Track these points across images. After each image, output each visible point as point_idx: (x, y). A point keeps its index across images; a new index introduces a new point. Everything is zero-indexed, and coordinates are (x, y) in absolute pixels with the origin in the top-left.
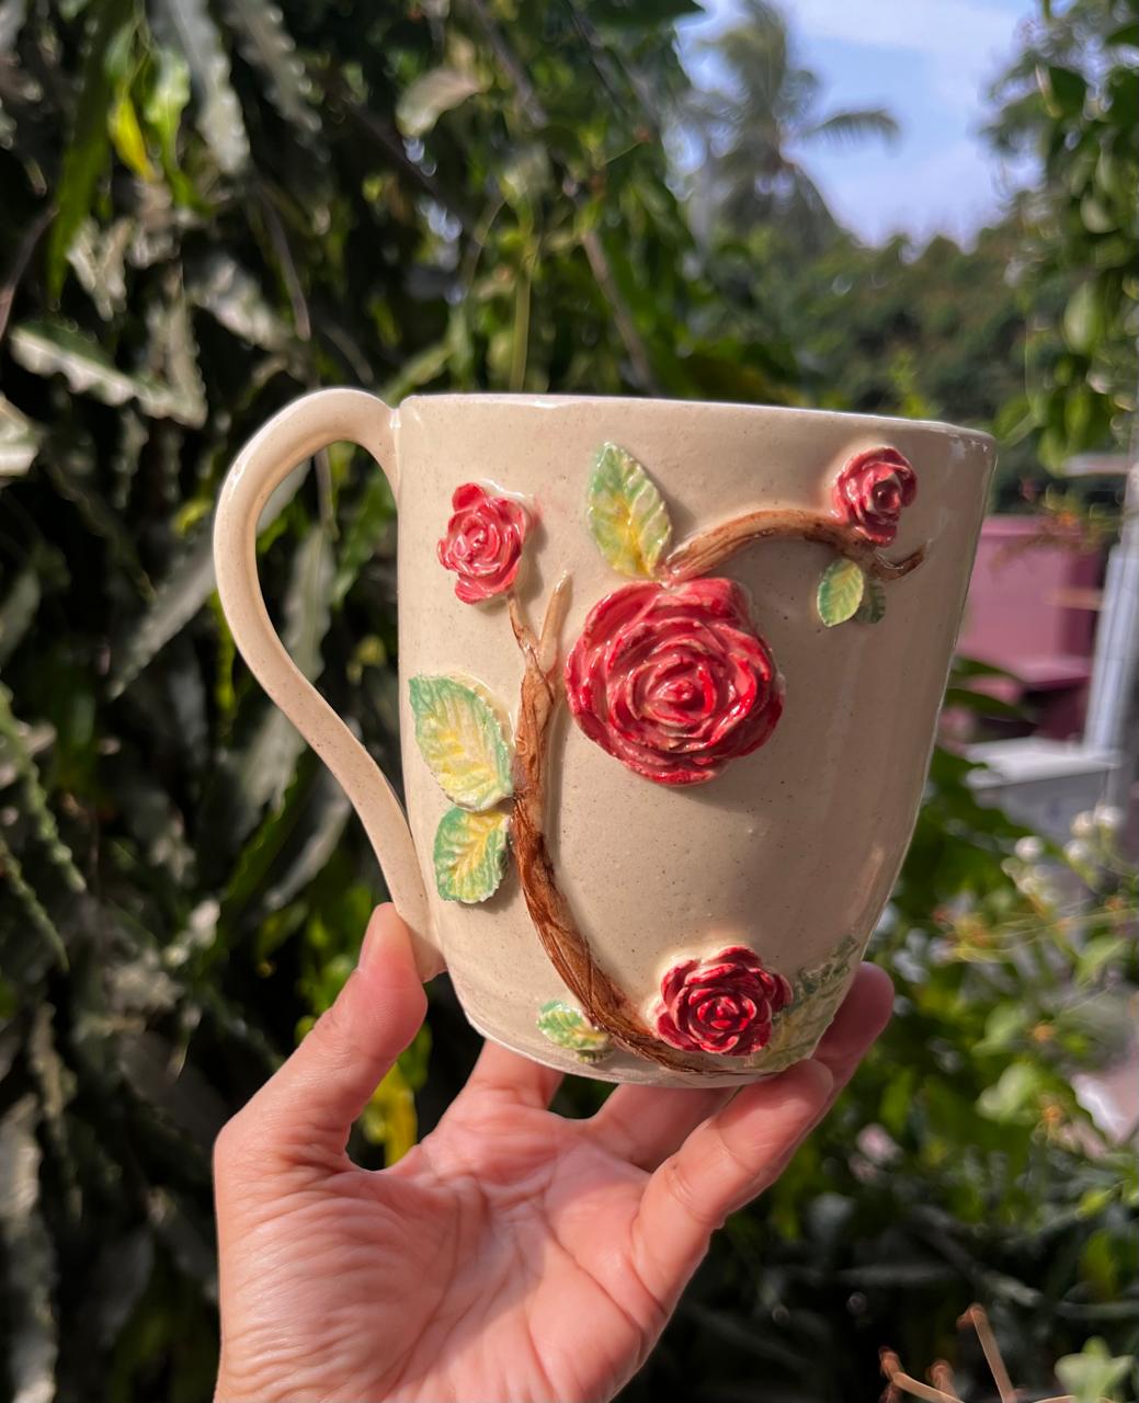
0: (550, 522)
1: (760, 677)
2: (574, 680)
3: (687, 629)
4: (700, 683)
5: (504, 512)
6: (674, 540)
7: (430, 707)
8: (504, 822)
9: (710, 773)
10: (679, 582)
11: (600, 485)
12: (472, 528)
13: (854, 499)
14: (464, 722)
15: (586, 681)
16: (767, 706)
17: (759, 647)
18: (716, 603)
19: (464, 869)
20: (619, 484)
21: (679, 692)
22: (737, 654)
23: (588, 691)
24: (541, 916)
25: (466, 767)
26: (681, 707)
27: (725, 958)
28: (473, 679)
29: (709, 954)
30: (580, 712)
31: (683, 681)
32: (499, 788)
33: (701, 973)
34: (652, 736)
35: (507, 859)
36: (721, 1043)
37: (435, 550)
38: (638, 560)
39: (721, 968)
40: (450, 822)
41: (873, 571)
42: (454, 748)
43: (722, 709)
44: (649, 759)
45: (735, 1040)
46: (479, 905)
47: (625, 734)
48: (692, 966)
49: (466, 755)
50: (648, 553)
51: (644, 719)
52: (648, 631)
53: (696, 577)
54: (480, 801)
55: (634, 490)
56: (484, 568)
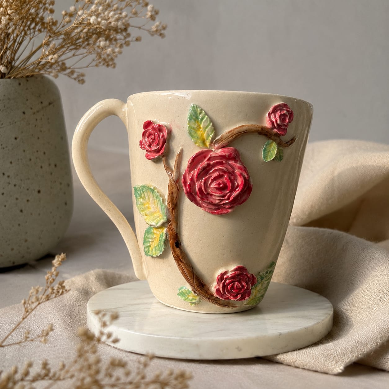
0: (175, 131)
1: (245, 178)
2: (185, 182)
3: (221, 163)
4: (226, 181)
5: (160, 129)
6: (216, 135)
7: (140, 195)
8: (165, 230)
9: (230, 210)
10: (218, 149)
11: (190, 119)
12: (150, 135)
13: (274, 120)
14: (151, 199)
15: (189, 182)
16: (247, 188)
17: (244, 169)
18: (230, 155)
19: (153, 246)
20: (197, 118)
21: (219, 184)
22: (237, 171)
23: (190, 185)
24: (178, 259)
25: (152, 214)
26: (220, 189)
27: (236, 270)
28: (153, 185)
29: (231, 269)
30: (187, 193)
31: (220, 181)
32: (163, 219)
33: (229, 275)
34: (211, 199)
35: (166, 242)
36: (235, 297)
37: (139, 143)
38: (204, 142)
39: (235, 273)
40: (148, 232)
41: (279, 144)
42: (148, 208)
43: (233, 189)
44: (210, 206)
45: (240, 296)
46: (158, 257)
47: (202, 199)
48: (226, 273)
49: (152, 210)
50: (207, 139)
51: (208, 194)
52: (209, 165)
53: (223, 147)
54: (157, 224)
55: (202, 119)
56: (154, 148)
